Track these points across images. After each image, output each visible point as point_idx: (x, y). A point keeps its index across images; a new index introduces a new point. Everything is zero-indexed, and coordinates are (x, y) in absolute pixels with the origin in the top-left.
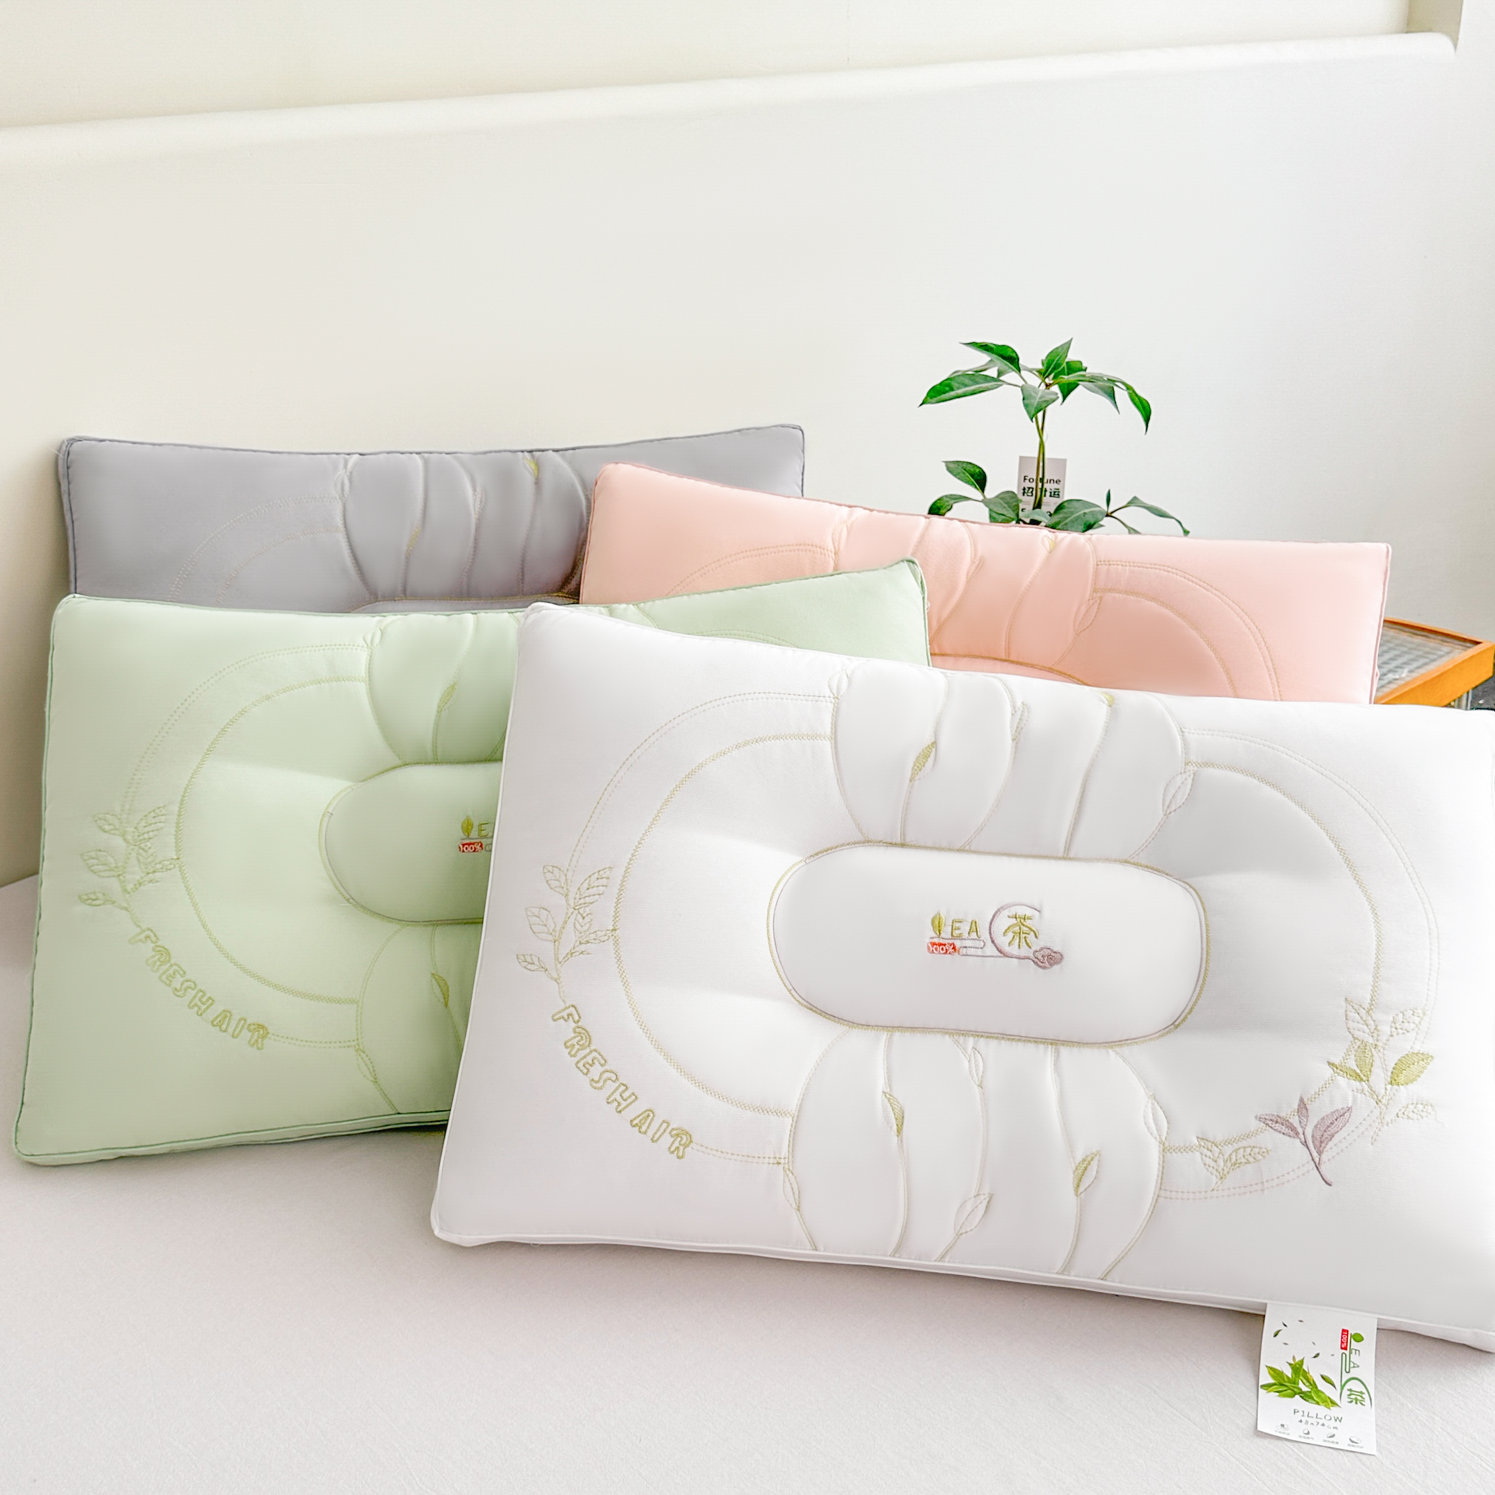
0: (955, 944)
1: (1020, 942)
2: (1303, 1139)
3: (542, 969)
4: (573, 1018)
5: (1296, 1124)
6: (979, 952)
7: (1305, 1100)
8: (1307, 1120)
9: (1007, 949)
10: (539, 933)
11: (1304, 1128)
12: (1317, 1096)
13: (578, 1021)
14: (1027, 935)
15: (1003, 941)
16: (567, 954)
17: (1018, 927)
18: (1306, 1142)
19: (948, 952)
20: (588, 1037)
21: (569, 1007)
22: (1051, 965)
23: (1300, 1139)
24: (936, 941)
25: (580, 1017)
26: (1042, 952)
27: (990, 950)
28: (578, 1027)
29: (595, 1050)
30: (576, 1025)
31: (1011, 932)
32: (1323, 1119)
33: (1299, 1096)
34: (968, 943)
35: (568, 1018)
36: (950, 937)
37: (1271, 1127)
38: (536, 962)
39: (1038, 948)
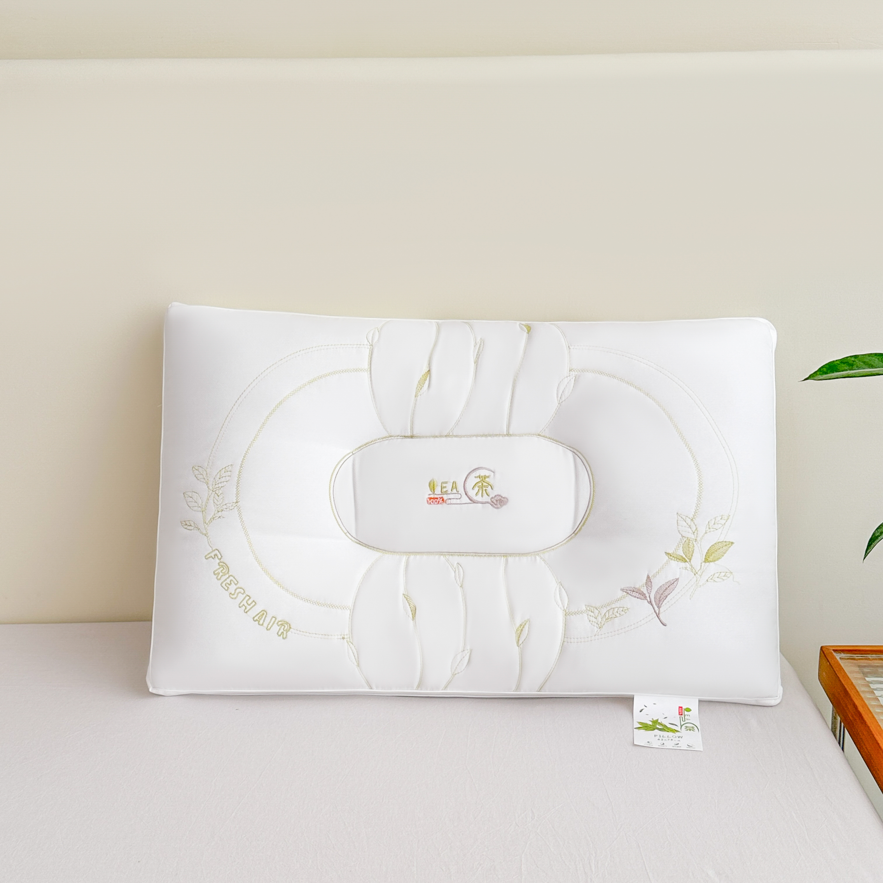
0: (444, 497)
1: (482, 493)
2: (649, 600)
3: (197, 529)
4: (218, 557)
5: (645, 592)
6: (458, 501)
7: (650, 576)
8: (651, 588)
9: (475, 498)
10: (193, 507)
11: (649, 593)
12: (657, 574)
13: (220, 559)
14: (487, 488)
15: (472, 493)
16: (211, 519)
17: (481, 484)
18: (650, 602)
19: (440, 503)
20: (227, 567)
21: (214, 550)
22: (501, 506)
23: (647, 600)
24: (432, 496)
25: (222, 557)
26: (496, 498)
27: (465, 499)
28: (221, 562)
29: (231, 576)
30: (219, 561)
31: (477, 487)
32: (661, 586)
33: (647, 574)
34: (451, 496)
35: (215, 557)
36: (440, 493)
37: (630, 594)
38: (193, 525)
39: (494, 496)
